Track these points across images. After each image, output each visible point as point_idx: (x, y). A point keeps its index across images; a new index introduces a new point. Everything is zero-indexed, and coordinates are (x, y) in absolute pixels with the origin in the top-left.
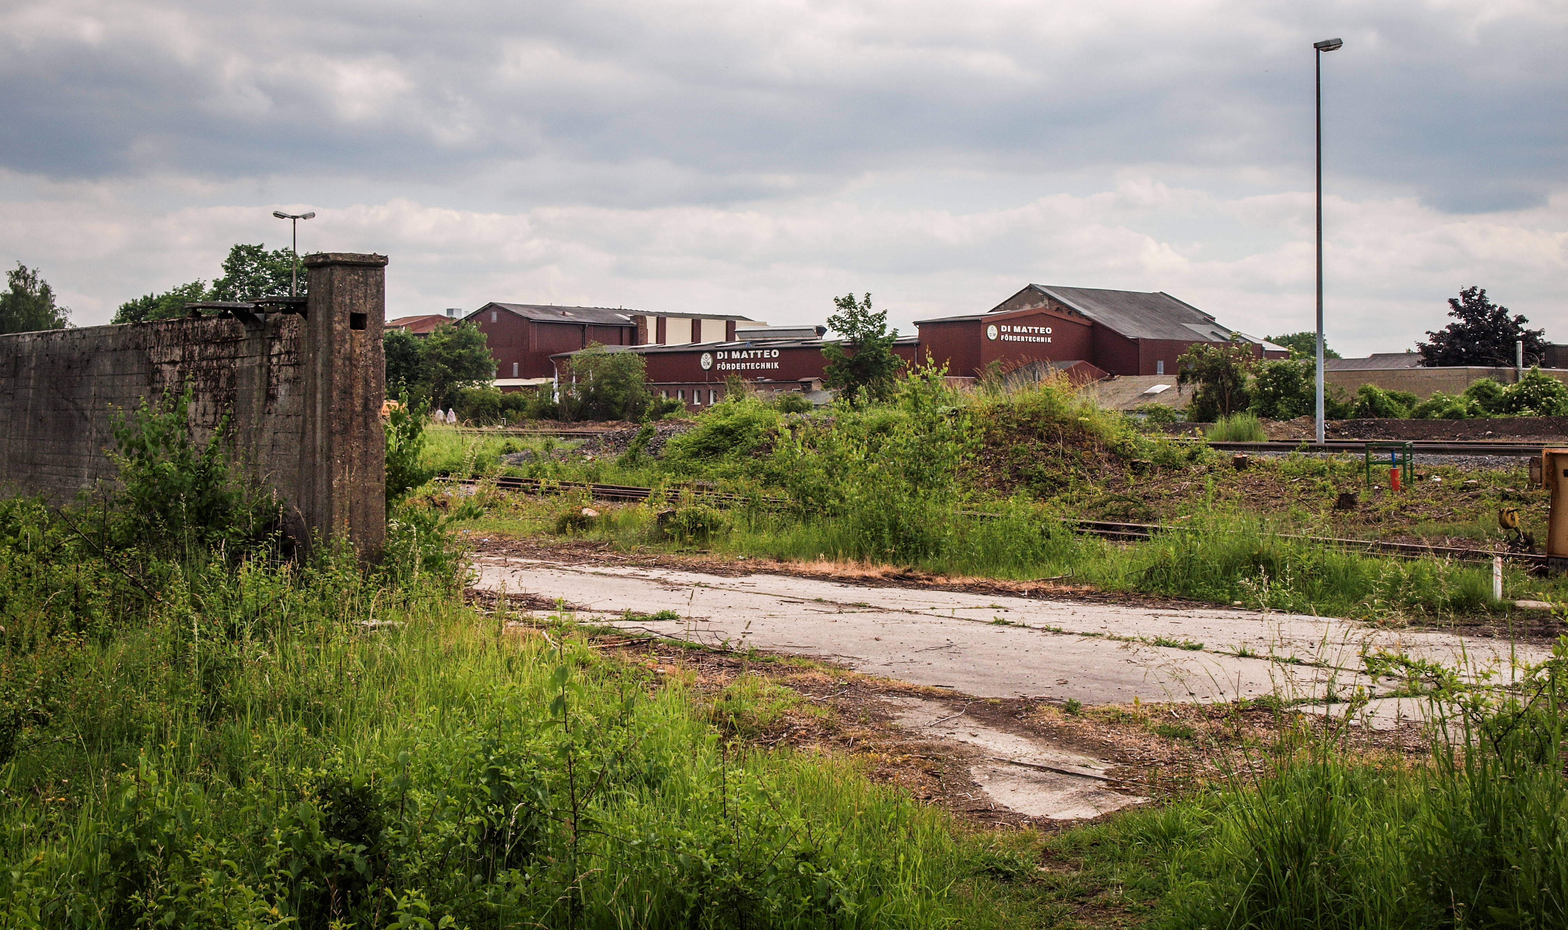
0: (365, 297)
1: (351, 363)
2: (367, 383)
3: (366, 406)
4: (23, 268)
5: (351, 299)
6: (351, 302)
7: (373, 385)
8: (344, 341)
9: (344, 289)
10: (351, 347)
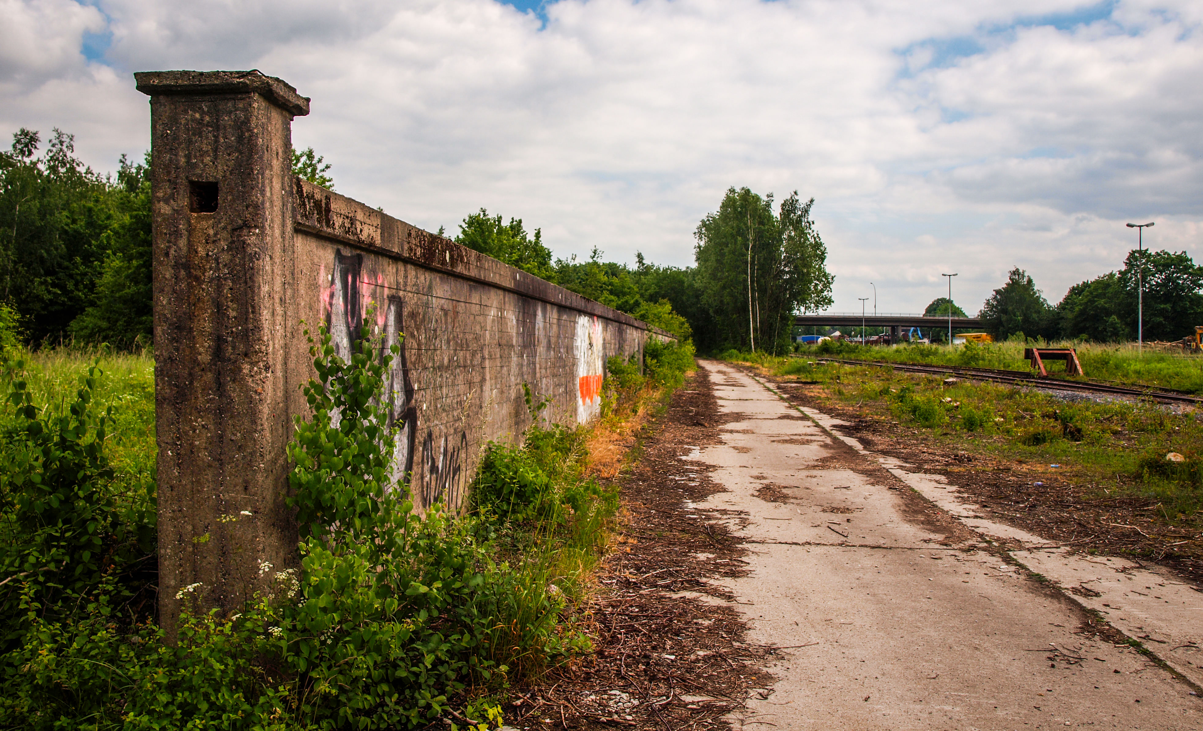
0: (215, 150)
1: (189, 275)
2: (219, 310)
3: (218, 353)
4: (1017, 270)
5: (188, 157)
6: (188, 162)
7: (232, 314)
8: (177, 234)
9: (176, 138)
10: (190, 244)
